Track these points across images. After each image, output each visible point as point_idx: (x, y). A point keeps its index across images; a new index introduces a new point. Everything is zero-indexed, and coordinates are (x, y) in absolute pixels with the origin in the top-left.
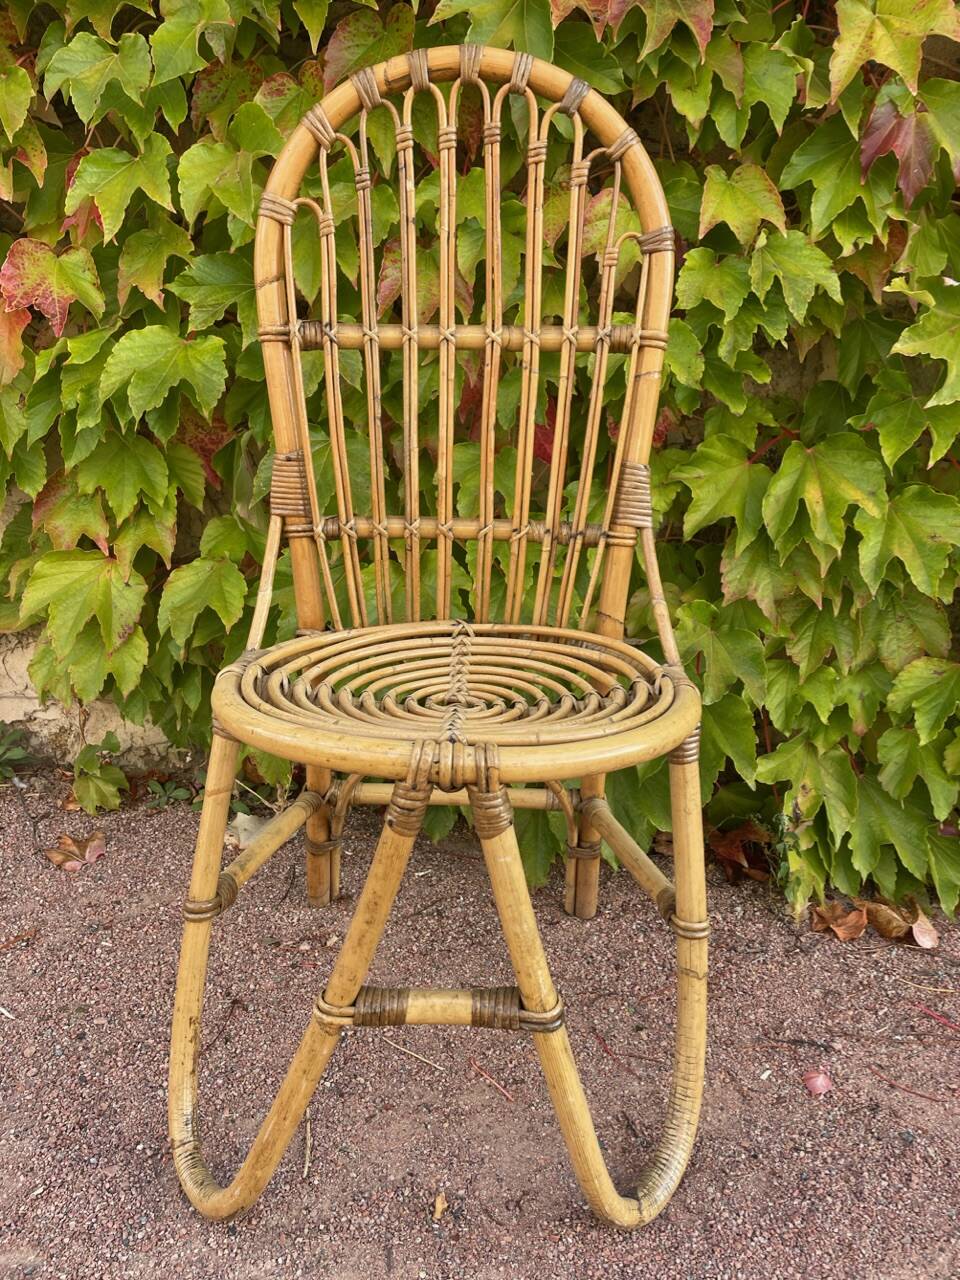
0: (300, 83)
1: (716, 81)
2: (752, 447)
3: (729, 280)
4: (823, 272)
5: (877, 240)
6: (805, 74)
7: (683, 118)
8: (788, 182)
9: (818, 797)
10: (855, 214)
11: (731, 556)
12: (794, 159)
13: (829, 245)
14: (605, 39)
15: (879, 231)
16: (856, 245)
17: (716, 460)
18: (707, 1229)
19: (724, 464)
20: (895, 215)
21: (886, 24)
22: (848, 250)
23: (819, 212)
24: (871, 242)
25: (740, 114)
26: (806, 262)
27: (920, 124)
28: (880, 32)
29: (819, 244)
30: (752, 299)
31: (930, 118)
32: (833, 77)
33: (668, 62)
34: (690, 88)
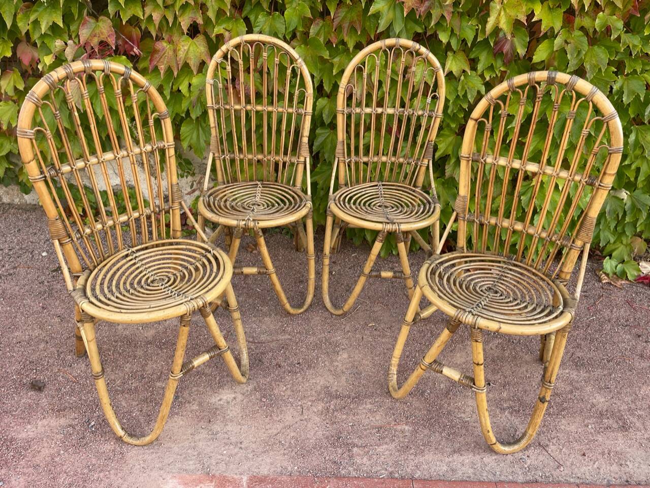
0: (324, 21)
1: (452, 31)
2: (457, 131)
3: (452, 88)
4: (480, 85)
5: (496, 75)
6: (478, 29)
7: (442, 42)
8: (472, 56)
9: (469, 234)
10: (491, 68)
11: (449, 164)
12: (474, 49)
13: (482, 76)
14: (420, 17)
15: (497, 73)
16: (490, 77)
17: (446, 135)
18: (431, 333)
19: (449, 136)
20: (502, 69)
21: (505, 10)
22: (488, 78)
23: (480, 67)
24: (495, 76)
25: (458, 41)
26: (475, 82)
27: (512, 41)
28: (502, 13)
29: (479, 76)
30: (458, 96)
31: (515, 39)
32: (487, 29)
33: (438, 24)
34: (444, 31)
